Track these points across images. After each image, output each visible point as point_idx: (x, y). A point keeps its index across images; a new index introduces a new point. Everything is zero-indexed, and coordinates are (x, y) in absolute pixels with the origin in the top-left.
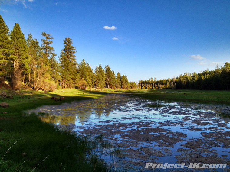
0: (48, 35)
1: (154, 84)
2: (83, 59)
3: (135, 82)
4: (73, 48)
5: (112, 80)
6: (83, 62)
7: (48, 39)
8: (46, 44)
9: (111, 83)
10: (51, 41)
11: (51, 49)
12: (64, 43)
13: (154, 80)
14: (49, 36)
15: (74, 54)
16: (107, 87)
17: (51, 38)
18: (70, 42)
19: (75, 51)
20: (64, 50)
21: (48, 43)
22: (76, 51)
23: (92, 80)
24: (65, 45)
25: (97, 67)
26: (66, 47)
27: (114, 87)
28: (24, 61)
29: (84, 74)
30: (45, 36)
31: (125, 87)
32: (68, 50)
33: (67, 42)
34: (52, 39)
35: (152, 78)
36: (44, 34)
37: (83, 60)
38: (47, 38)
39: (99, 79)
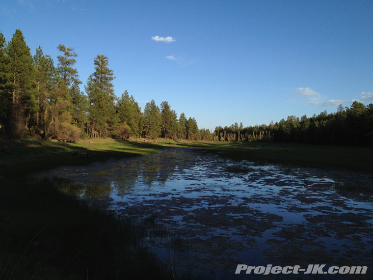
0: (68, 50)
1: (239, 133)
2: (126, 91)
3: (208, 130)
4: (109, 72)
5: (171, 126)
6: (126, 95)
7: (69, 56)
8: (65, 64)
9: (171, 131)
10: (74, 60)
11: (74, 72)
12: (95, 64)
13: (239, 126)
14: (70, 52)
15: (111, 82)
16: (163, 136)
17: (73, 54)
18: (104, 62)
19: (113, 76)
20: (95, 74)
21: (68, 63)
22: (115, 78)
23: (140, 126)
24: (97, 66)
25: (148, 104)
26: (98, 70)
27: (176, 137)
28: (30, 92)
29: (127, 114)
30: (64, 51)
31: (193, 138)
32: (102, 75)
33: (101, 62)
34: (76, 56)
35: (236, 123)
36: (62, 48)
37: (126, 93)
38: (67, 54)
39: (151, 123)
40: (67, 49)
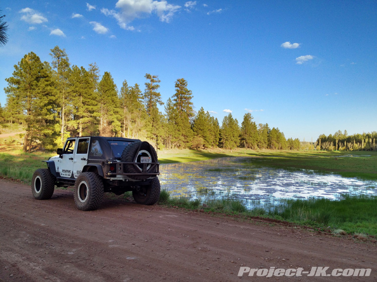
1: (337, 141)
2: (202, 108)
4: (189, 92)
6: (201, 112)
7: (154, 82)
8: (150, 89)
10: (158, 85)
11: (158, 95)
12: (176, 86)
13: (342, 134)
14: (155, 79)
15: (191, 101)
17: (157, 80)
18: (184, 84)
19: (191, 96)
20: (177, 95)
21: (153, 88)
23: (216, 137)
24: (177, 88)
25: (226, 117)
26: (178, 91)
29: (202, 128)
30: (150, 78)
32: (182, 94)
33: (181, 85)
34: (159, 81)
36: (148, 77)
38: (152, 81)
39: (227, 135)
40: (152, 76)
